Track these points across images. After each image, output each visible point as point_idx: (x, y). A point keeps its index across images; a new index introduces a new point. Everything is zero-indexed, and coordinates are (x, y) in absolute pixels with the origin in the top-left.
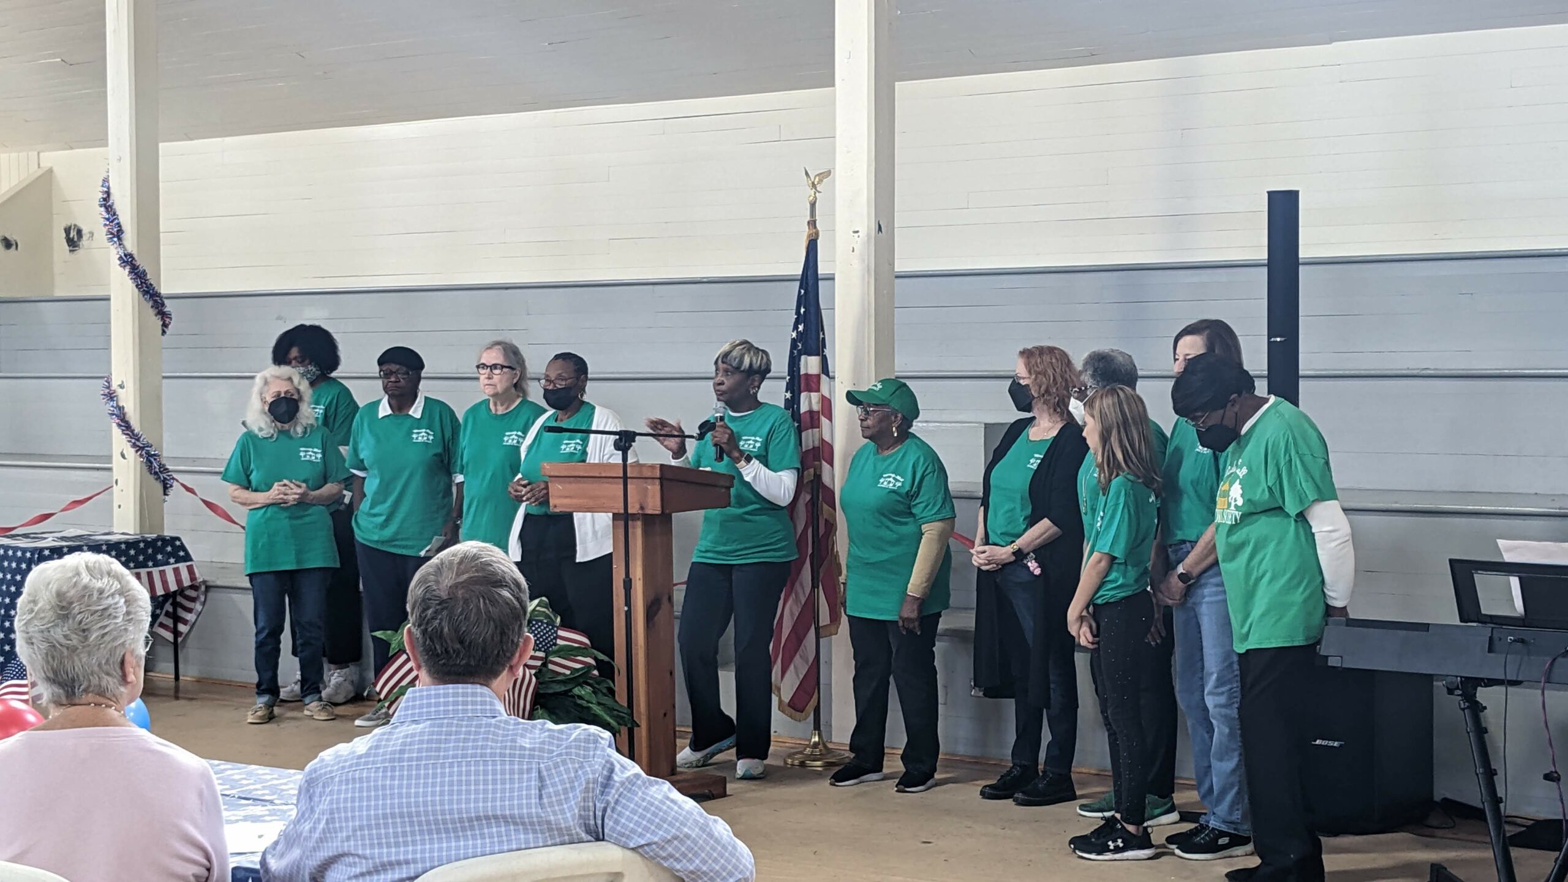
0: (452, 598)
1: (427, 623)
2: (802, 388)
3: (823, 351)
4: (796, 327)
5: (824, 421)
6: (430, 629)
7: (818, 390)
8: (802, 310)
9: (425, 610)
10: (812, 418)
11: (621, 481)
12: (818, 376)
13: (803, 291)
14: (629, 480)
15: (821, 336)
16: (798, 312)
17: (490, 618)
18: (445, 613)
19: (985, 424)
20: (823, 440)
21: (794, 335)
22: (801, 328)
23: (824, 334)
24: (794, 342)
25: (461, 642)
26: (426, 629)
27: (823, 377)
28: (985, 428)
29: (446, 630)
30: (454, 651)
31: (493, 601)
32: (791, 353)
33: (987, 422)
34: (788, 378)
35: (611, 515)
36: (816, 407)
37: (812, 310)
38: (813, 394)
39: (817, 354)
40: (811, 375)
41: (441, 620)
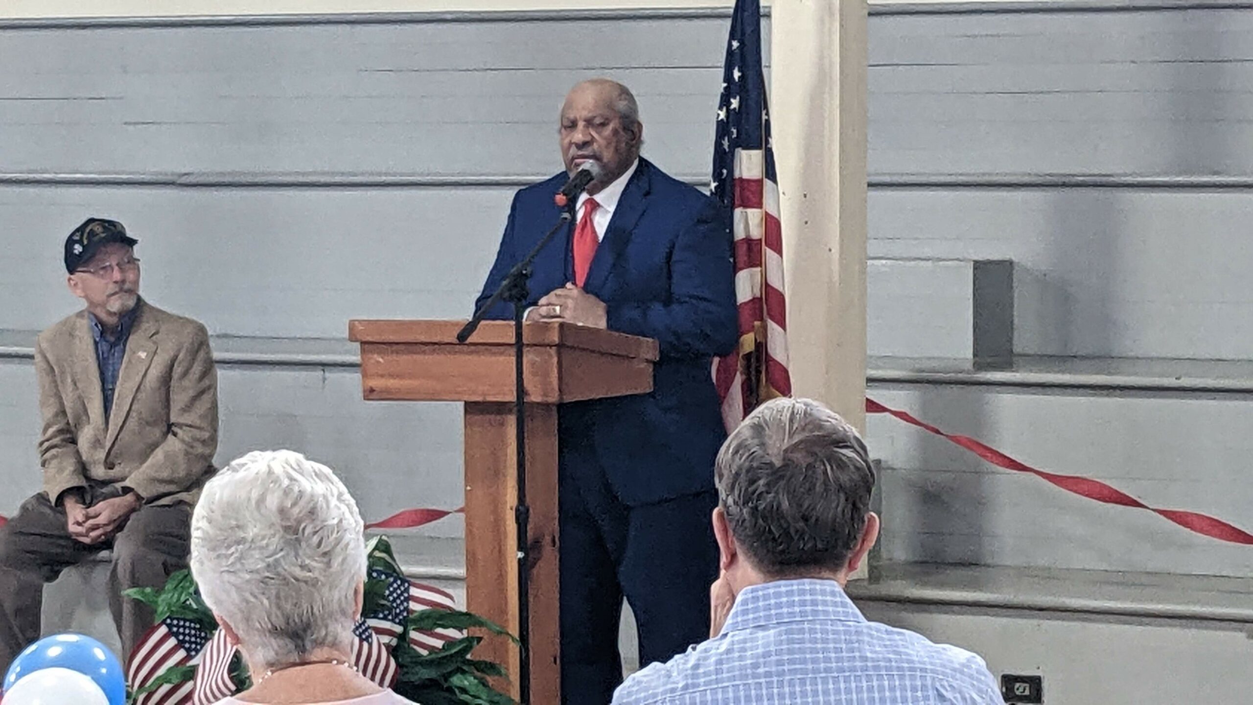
0: (787, 463)
1: (758, 499)
2: (736, 202)
3: (767, 142)
4: (725, 101)
5: (769, 254)
6: (761, 508)
7: (759, 205)
8: (737, 74)
9: (752, 482)
10: (750, 249)
11: (513, 351)
12: (760, 183)
13: (735, 44)
14: (525, 350)
15: (764, 117)
16: (728, 78)
17: (841, 488)
18: (782, 483)
19: (974, 261)
20: (767, 285)
21: (722, 115)
22: (735, 103)
23: (767, 114)
24: (722, 129)
25: (805, 519)
26: (756, 508)
27: (768, 183)
28: (975, 269)
29: (785, 504)
30: (797, 531)
31: (841, 465)
32: (718, 145)
33: (976, 258)
34: (713, 185)
35: (460, 406)
36: (756, 232)
37: (751, 74)
38: (750, 211)
39: (759, 147)
40: (748, 181)
41: (777, 493)
